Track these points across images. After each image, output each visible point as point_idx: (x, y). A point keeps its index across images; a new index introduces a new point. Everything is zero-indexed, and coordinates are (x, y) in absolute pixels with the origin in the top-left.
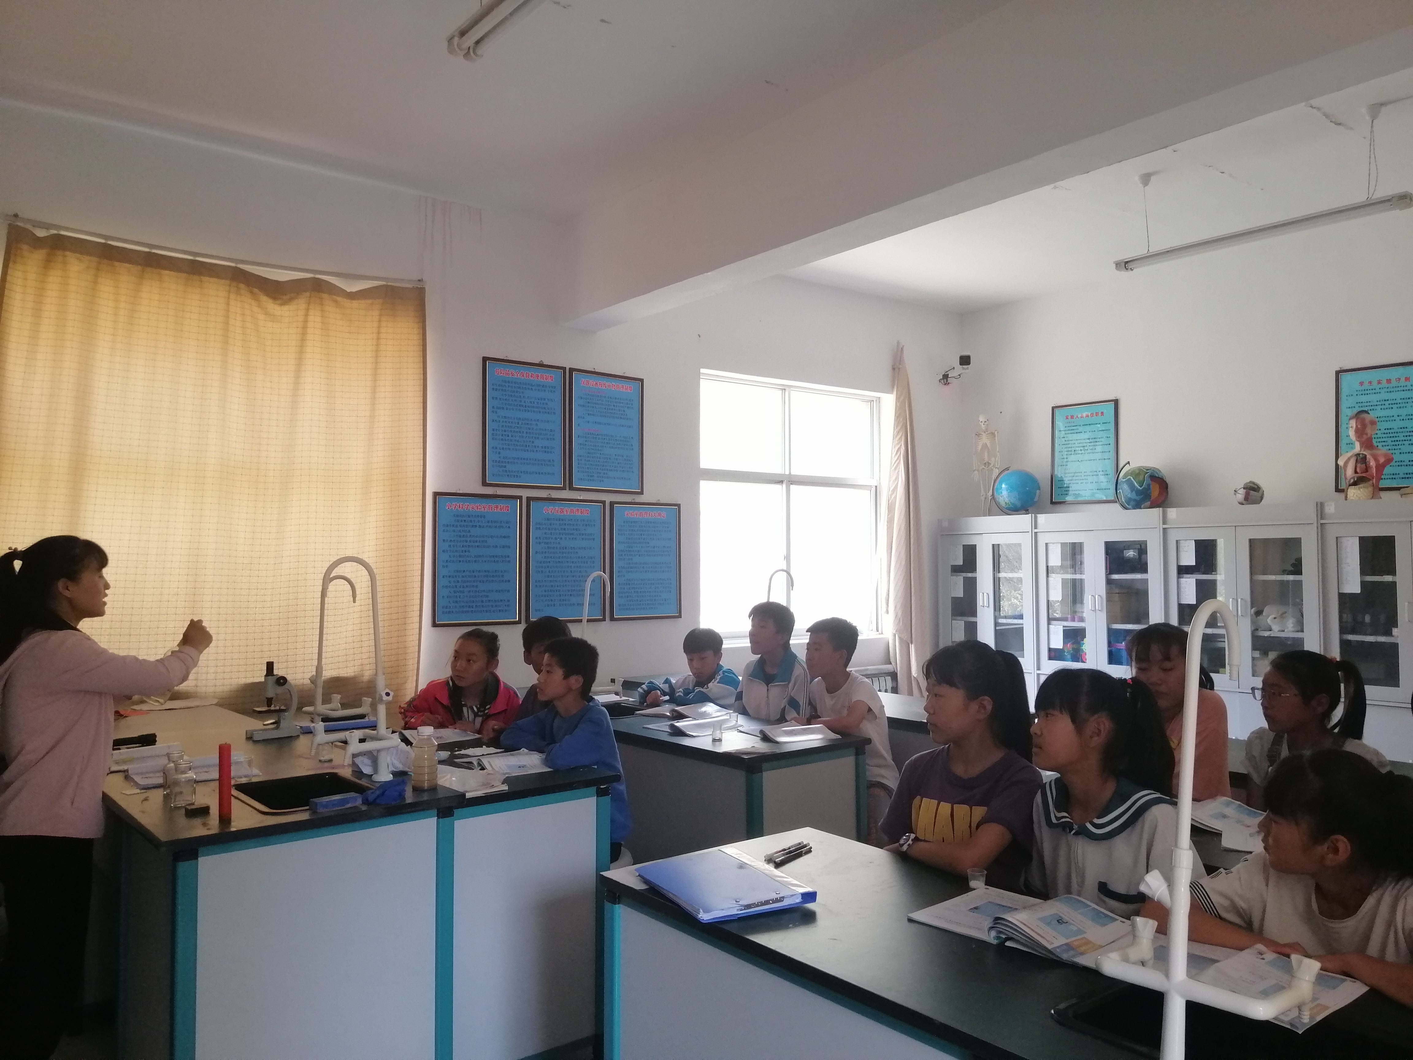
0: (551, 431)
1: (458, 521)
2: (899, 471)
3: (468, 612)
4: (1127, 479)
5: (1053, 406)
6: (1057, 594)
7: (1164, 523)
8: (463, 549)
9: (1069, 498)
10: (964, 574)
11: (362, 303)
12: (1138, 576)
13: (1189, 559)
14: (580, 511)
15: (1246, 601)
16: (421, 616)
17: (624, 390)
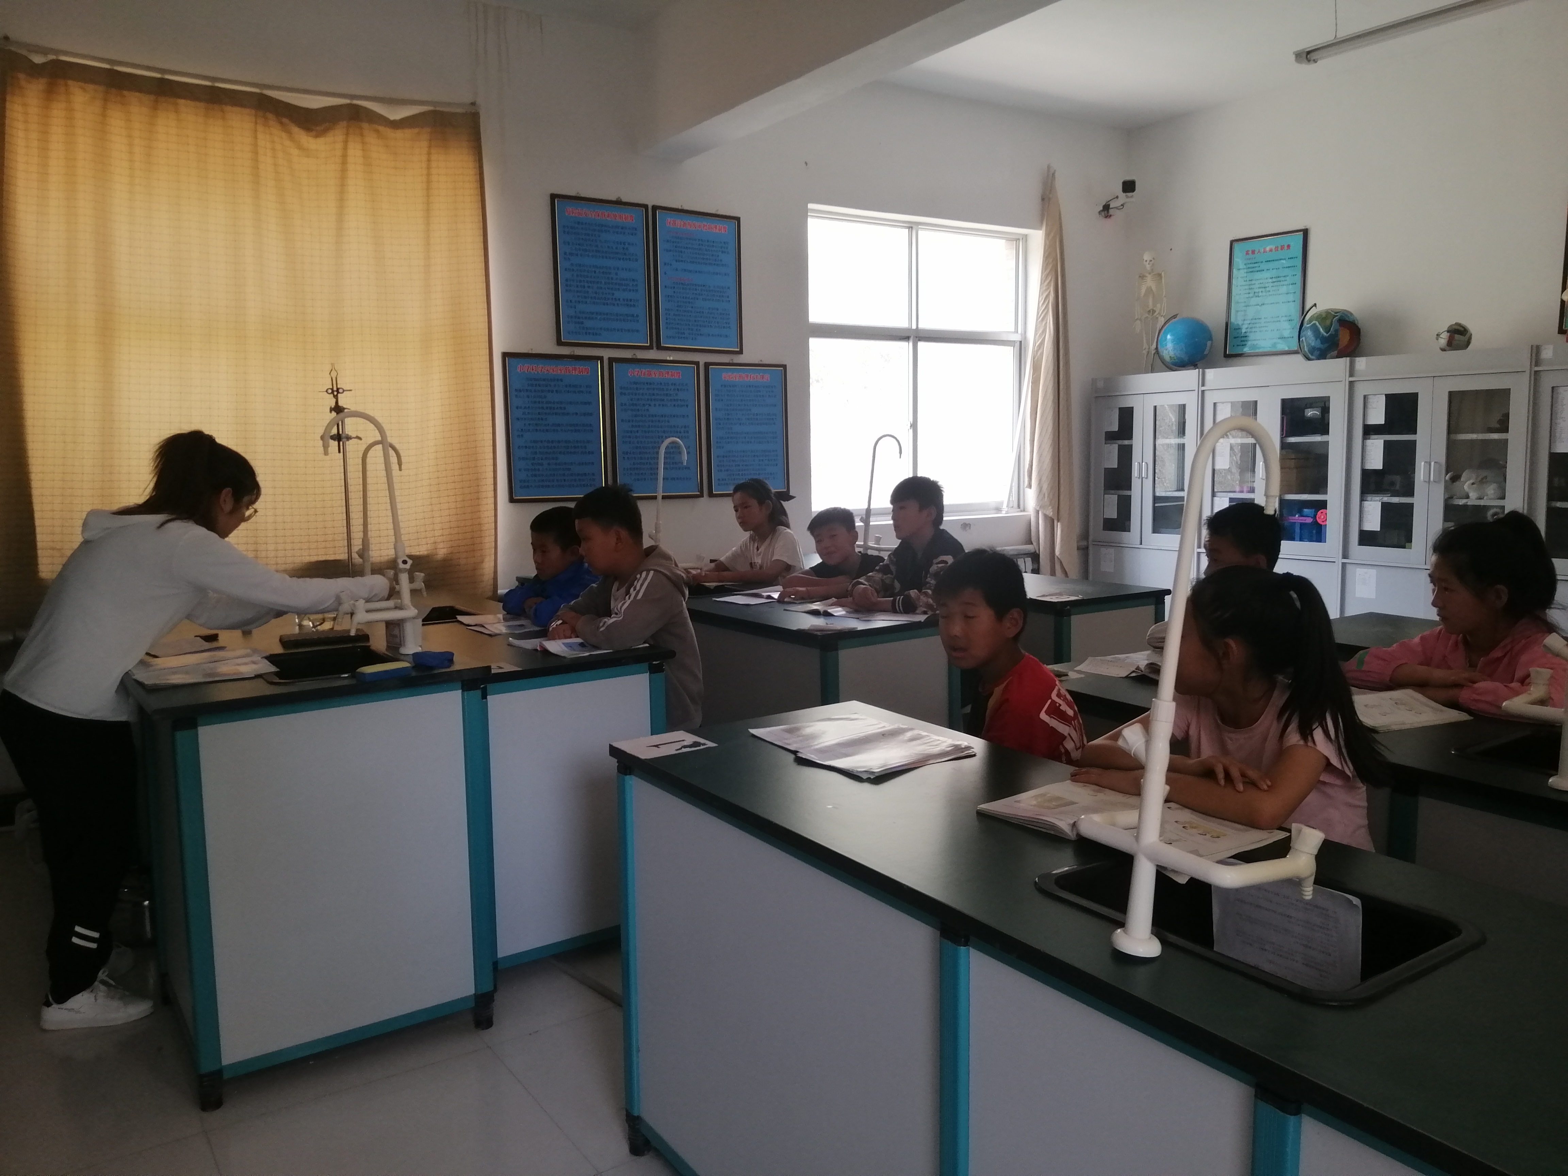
0: (633, 280)
1: (532, 385)
2: (1047, 322)
3: (549, 486)
4: (1312, 323)
5: (1232, 239)
6: (1223, 462)
7: (1351, 374)
8: (539, 416)
9: (1246, 350)
10: (1120, 442)
11: (408, 133)
12: (1317, 438)
13: (1377, 417)
14: (670, 373)
15: (1440, 465)
16: (495, 490)
17: (717, 231)
